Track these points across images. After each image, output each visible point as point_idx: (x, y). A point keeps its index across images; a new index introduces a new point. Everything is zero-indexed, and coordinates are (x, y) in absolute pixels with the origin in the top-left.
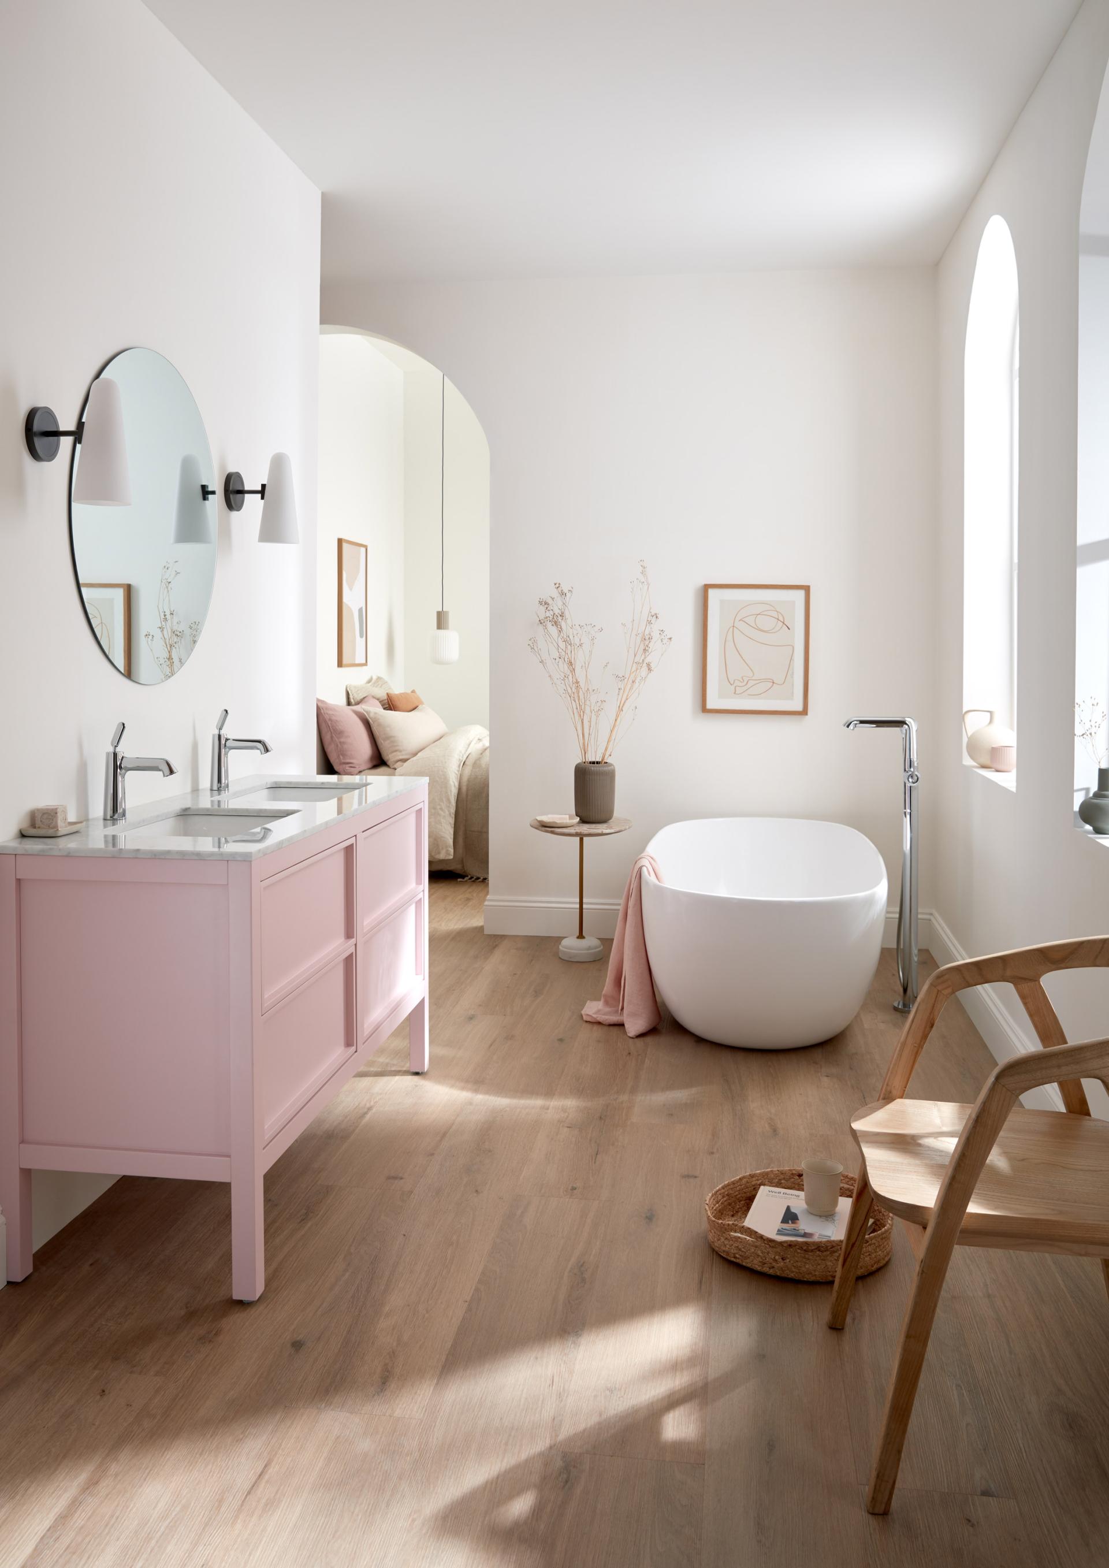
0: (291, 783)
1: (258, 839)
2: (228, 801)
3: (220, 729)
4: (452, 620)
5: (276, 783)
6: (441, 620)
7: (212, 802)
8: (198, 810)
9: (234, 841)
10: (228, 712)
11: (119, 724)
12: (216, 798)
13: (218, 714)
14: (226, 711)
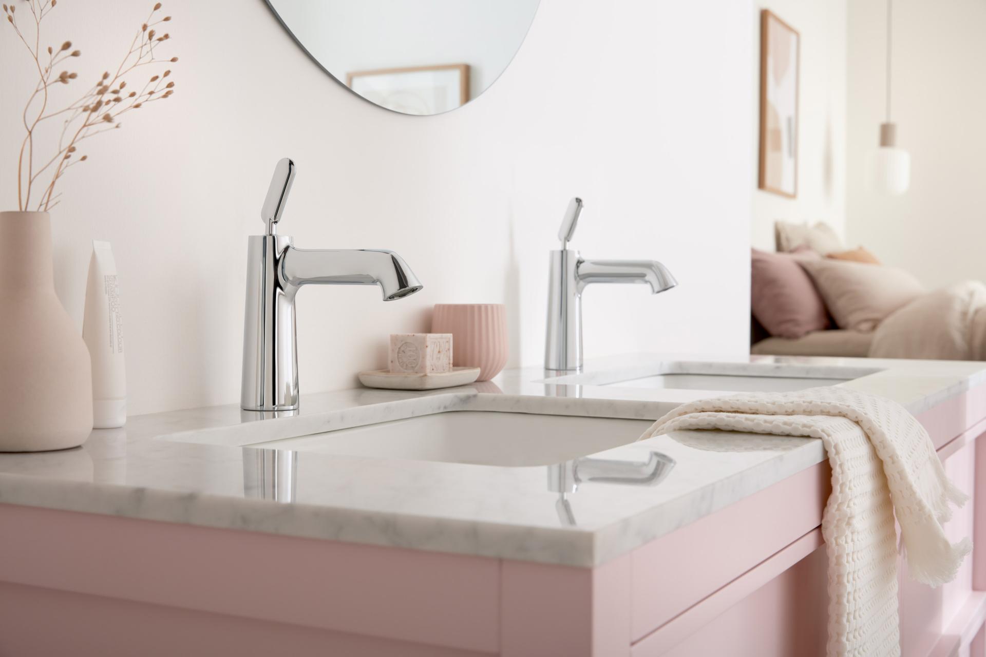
0: (710, 365)
1: (646, 476)
2: (581, 388)
3: (567, 238)
4: (900, 135)
5: (680, 365)
6: (886, 135)
7: (547, 387)
8: (518, 400)
9: (593, 479)
10: (584, 203)
11: (282, 161)
12: (555, 380)
13: (564, 207)
14: (579, 201)
